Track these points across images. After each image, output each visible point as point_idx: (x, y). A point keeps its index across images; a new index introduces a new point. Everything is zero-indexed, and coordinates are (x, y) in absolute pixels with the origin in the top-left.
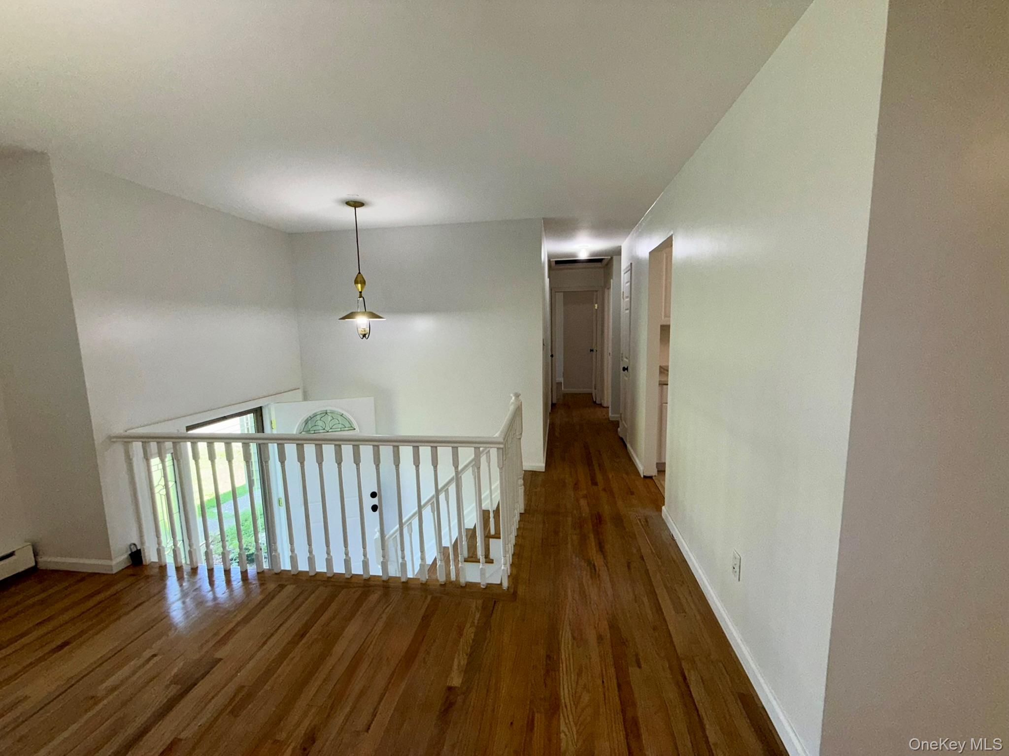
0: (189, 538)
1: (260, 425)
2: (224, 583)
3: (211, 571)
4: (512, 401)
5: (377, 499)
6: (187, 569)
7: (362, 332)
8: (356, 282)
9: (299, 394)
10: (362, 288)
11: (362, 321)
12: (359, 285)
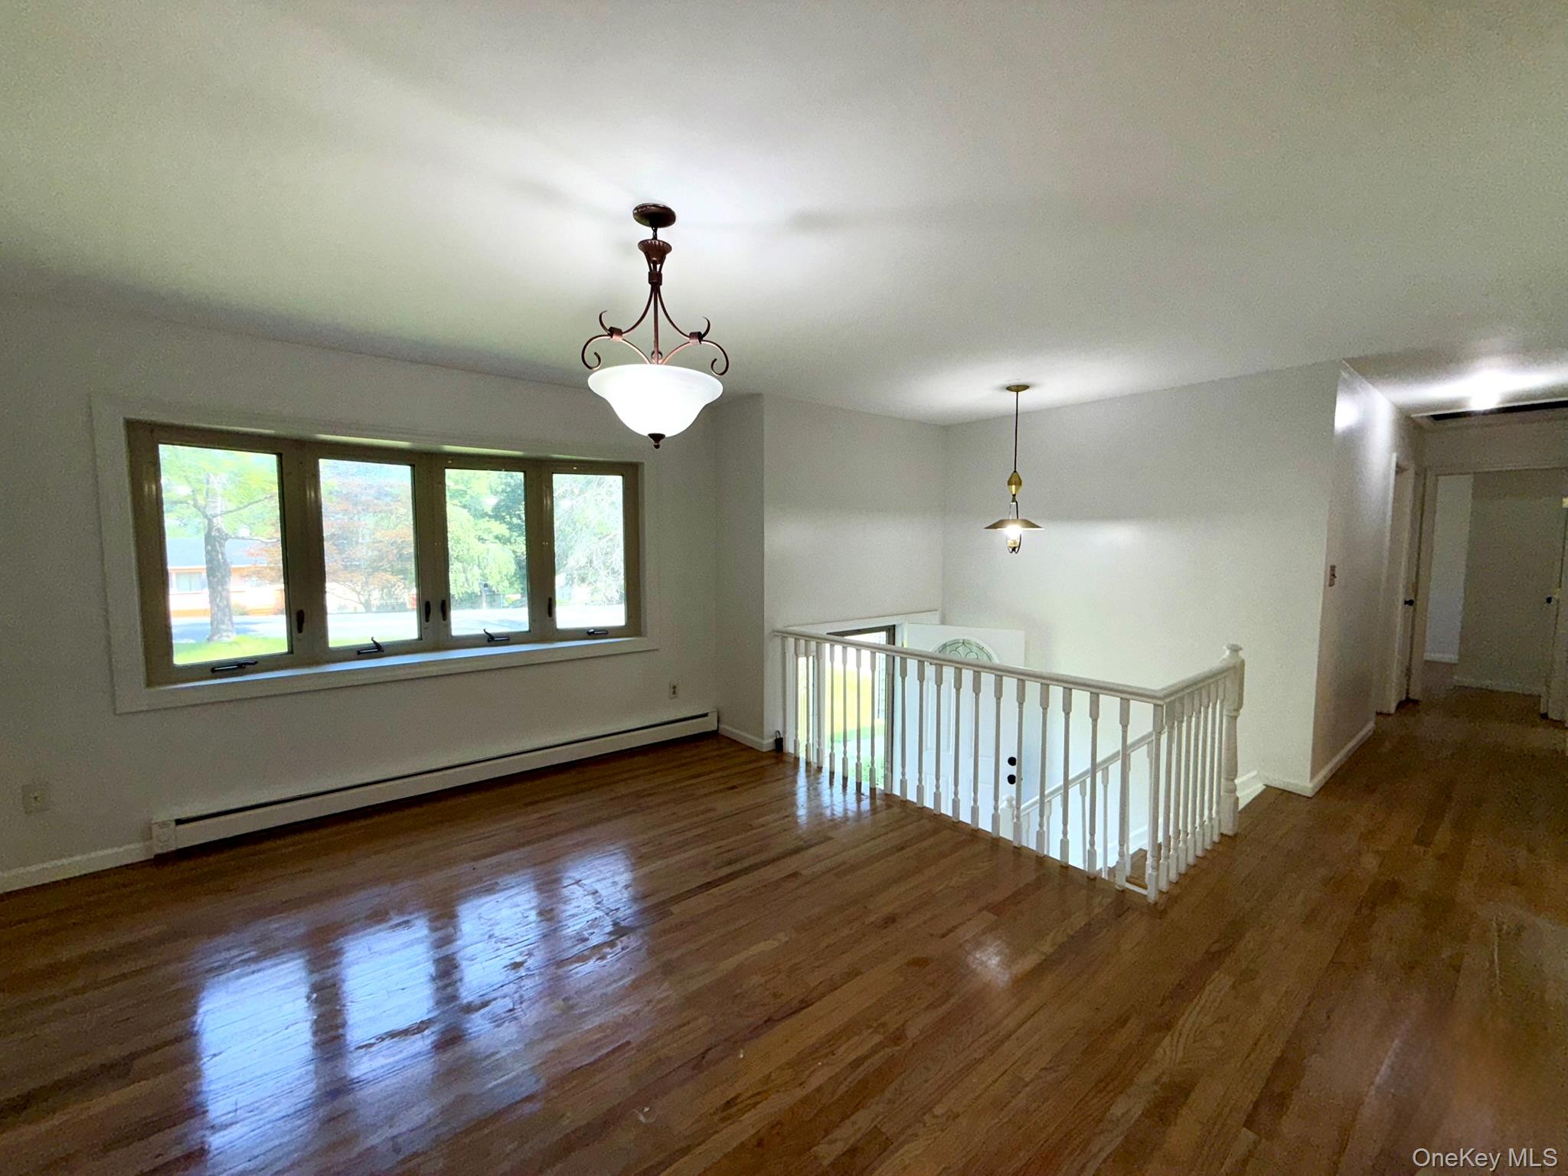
0: (819, 737)
1: (892, 639)
2: (841, 787)
3: (832, 774)
4: (1225, 656)
5: (1015, 767)
6: (814, 766)
7: (1010, 543)
8: (1010, 483)
9: (936, 617)
10: (1017, 490)
11: (1013, 532)
12: (1014, 487)
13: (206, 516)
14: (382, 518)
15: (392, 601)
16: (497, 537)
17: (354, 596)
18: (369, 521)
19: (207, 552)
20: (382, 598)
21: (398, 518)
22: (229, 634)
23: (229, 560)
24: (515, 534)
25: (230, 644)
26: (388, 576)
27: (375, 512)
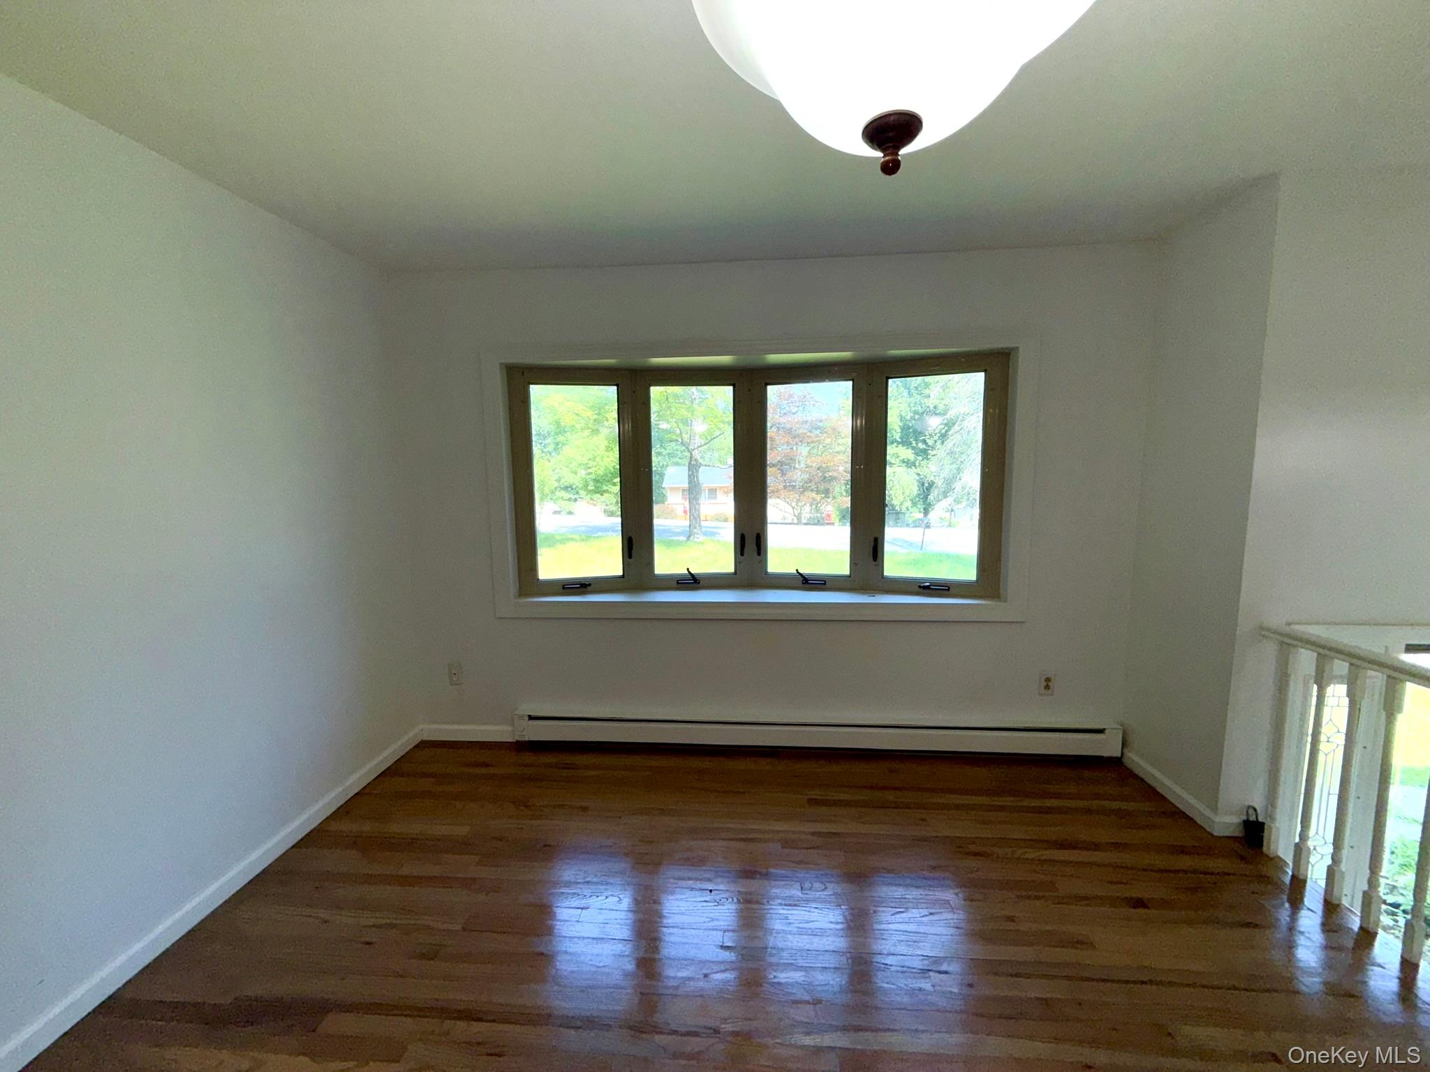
13: (689, 451)
14: (814, 447)
15: (818, 515)
16: (903, 461)
17: (789, 509)
18: (804, 450)
19: (689, 476)
20: (810, 513)
21: (824, 446)
22: (698, 536)
23: (701, 482)
24: (920, 458)
25: (698, 543)
26: (813, 495)
27: (808, 443)
